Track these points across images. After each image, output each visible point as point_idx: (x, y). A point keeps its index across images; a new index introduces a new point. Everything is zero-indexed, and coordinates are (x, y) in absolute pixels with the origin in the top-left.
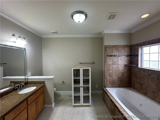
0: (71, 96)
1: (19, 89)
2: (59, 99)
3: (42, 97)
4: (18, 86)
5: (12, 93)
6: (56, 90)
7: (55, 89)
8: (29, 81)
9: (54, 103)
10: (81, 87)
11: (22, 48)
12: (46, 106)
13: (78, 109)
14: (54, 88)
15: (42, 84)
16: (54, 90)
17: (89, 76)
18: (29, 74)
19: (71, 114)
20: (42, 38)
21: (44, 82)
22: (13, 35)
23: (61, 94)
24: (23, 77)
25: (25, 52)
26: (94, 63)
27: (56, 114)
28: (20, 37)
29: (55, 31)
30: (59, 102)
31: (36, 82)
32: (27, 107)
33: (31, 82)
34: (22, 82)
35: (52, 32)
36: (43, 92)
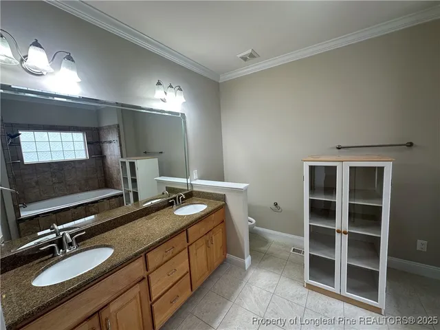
0: (299, 252)
1: (176, 203)
2: (264, 249)
3: (221, 233)
4: (175, 198)
5: (165, 210)
6: (257, 224)
7: (254, 221)
8: (195, 189)
9: (250, 257)
10: (339, 232)
11: (178, 114)
12: (229, 256)
13: (323, 300)
14: (249, 218)
15: (219, 200)
16: (249, 223)
17: (380, 197)
18: (195, 174)
19: (298, 307)
20: (218, 83)
21: (223, 198)
22: (159, 84)
23: (271, 238)
24: (184, 181)
25: (185, 122)
26: (410, 145)
27: (254, 288)
28: (171, 86)
29: (250, 51)
30: (263, 259)
31: (208, 193)
32: (186, 246)
33: (199, 192)
34: (181, 190)
35: (242, 58)
36: (223, 221)
